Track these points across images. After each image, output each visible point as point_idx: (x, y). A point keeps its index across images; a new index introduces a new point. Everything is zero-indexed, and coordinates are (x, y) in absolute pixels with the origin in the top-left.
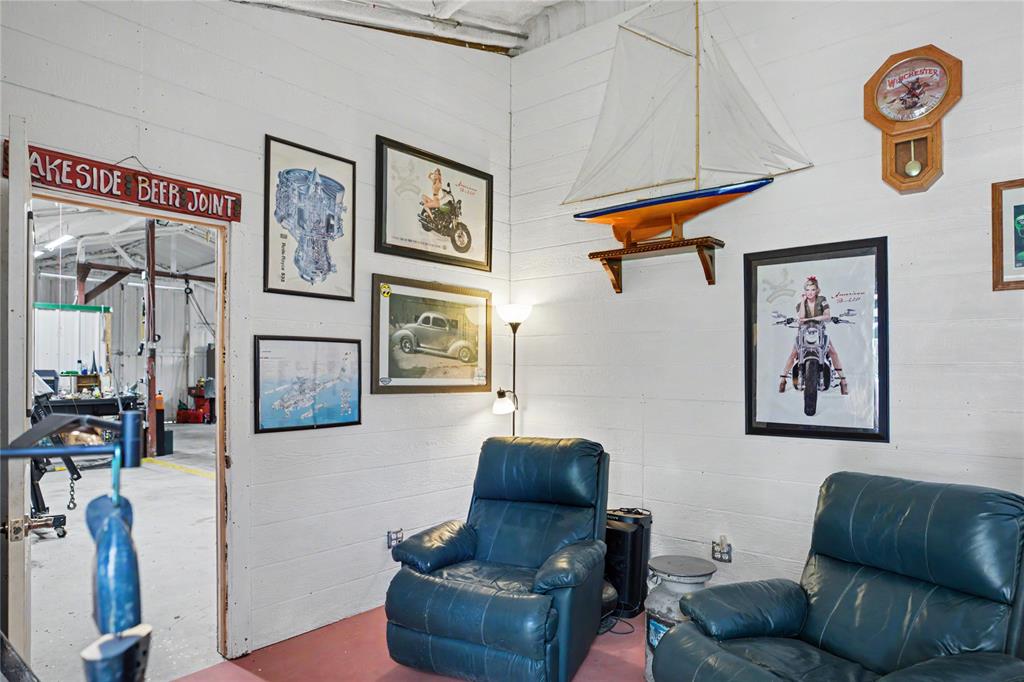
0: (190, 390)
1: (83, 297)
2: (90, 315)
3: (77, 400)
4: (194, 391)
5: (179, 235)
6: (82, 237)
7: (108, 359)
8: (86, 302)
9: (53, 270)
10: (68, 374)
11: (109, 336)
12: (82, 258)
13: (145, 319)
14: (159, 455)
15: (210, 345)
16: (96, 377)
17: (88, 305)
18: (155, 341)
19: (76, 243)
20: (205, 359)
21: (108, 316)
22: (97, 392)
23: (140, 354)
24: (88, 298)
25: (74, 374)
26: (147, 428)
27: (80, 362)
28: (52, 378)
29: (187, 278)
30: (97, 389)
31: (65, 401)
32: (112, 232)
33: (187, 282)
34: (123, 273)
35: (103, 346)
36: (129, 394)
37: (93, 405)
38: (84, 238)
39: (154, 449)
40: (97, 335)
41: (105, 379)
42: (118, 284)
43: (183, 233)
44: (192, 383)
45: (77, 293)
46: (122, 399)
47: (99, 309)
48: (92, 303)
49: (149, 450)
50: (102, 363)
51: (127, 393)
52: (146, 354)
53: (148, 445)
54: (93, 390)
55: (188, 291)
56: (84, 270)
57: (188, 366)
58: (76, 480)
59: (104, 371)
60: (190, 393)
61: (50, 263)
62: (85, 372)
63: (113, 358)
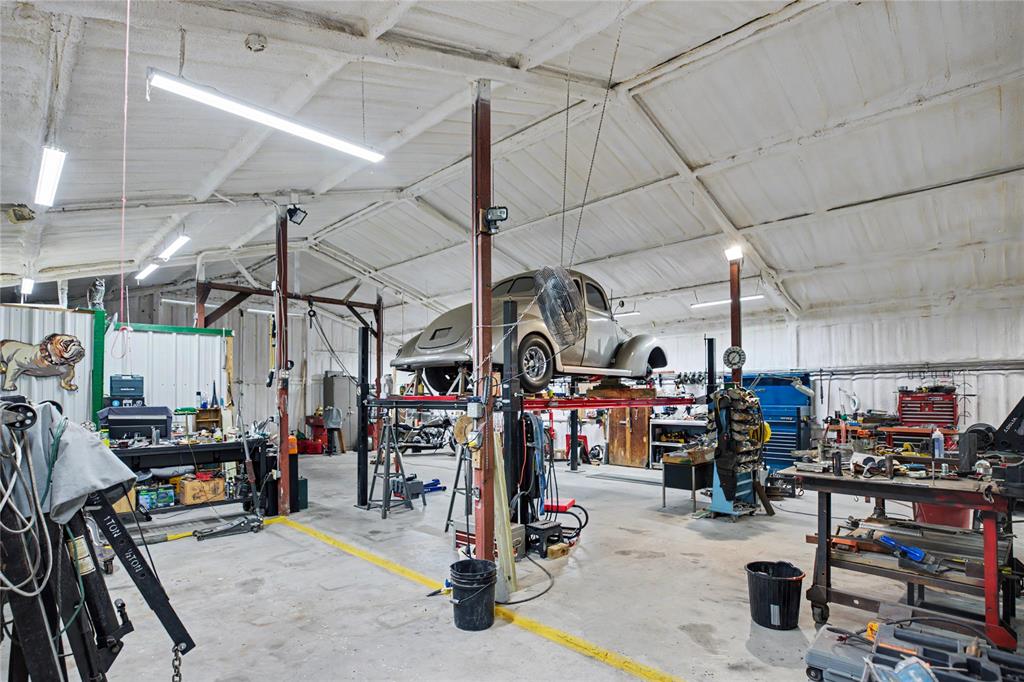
0: (307, 419)
1: (203, 320)
2: (210, 339)
3: (195, 446)
4: (312, 421)
5: (302, 252)
6: (201, 252)
7: (229, 391)
8: (205, 326)
9: (174, 297)
10: (184, 411)
11: (231, 363)
12: (201, 277)
13: (276, 341)
14: (292, 511)
15: (326, 372)
16: (217, 411)
17: (208, 328)
18: (287, 369)
19: (196, 259)
20: (322, 387)
21: (230, 339)
22: (218, 434)
23: (269, 385)
24: (208, 321)
25: (191, 411)
26: (278, 479)
27: (199, 394)
28: (164, 417)
29: (310, 300)
30: (218, 430)
31: (178, 447)
32: (234, 246)
33: (310, 304)
34: (244, 294)
35: (225, 374)
36: (257, 436)
37: (214, 452)
38: (203, 254)
39: (287, 506)
40: (218, 361)
41: (226, 415)
42: (236, 308)
43: (307, 250)
44: (309, 413)
45: (196, 316)
46: (248, 442)
47: (219, 332)
48: (212, 326)
49: (281, 506)
50: (223, 394)
51: (255, 435)
52: (277, 386)
53: (280, 501)
54: (213, 432)
55: (312, 313)
56: (204, 290)
57: (305, 394)
58: (184, 652)
59: (226, 404)
60: (307, 422)
61: (171, 288)
62: (204, 405)
63: (234, 388)
